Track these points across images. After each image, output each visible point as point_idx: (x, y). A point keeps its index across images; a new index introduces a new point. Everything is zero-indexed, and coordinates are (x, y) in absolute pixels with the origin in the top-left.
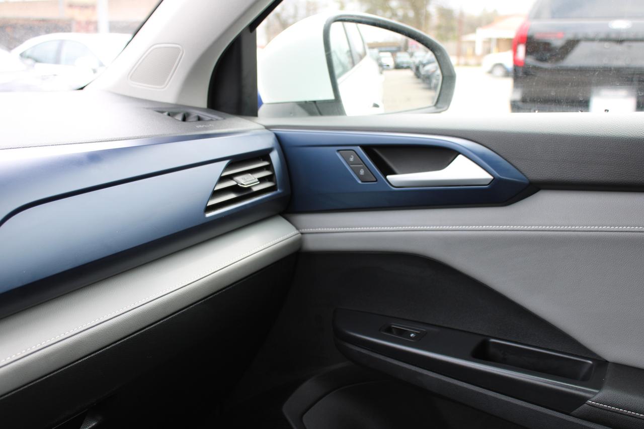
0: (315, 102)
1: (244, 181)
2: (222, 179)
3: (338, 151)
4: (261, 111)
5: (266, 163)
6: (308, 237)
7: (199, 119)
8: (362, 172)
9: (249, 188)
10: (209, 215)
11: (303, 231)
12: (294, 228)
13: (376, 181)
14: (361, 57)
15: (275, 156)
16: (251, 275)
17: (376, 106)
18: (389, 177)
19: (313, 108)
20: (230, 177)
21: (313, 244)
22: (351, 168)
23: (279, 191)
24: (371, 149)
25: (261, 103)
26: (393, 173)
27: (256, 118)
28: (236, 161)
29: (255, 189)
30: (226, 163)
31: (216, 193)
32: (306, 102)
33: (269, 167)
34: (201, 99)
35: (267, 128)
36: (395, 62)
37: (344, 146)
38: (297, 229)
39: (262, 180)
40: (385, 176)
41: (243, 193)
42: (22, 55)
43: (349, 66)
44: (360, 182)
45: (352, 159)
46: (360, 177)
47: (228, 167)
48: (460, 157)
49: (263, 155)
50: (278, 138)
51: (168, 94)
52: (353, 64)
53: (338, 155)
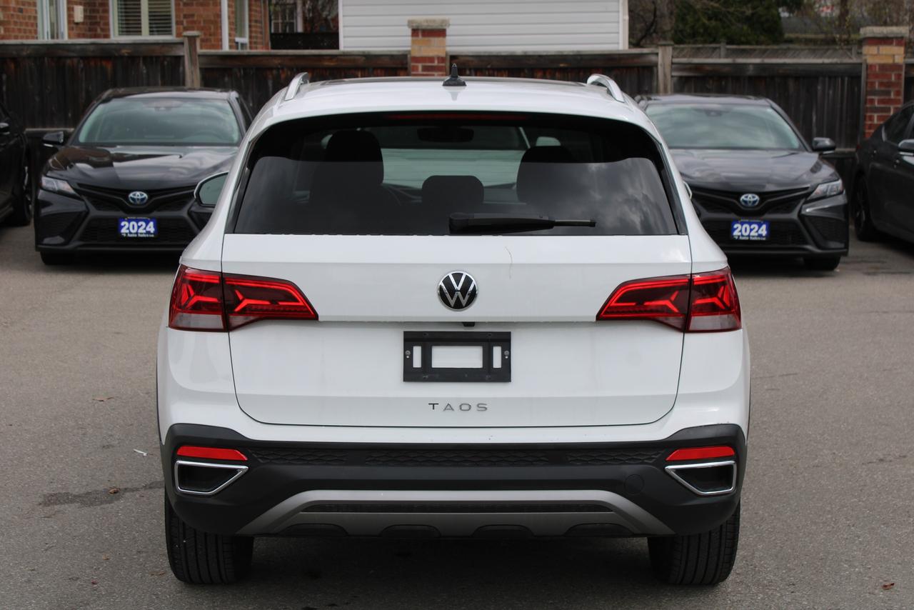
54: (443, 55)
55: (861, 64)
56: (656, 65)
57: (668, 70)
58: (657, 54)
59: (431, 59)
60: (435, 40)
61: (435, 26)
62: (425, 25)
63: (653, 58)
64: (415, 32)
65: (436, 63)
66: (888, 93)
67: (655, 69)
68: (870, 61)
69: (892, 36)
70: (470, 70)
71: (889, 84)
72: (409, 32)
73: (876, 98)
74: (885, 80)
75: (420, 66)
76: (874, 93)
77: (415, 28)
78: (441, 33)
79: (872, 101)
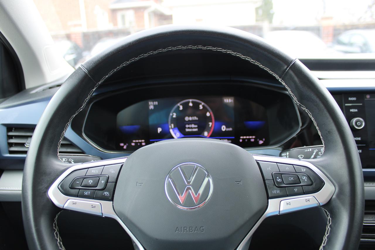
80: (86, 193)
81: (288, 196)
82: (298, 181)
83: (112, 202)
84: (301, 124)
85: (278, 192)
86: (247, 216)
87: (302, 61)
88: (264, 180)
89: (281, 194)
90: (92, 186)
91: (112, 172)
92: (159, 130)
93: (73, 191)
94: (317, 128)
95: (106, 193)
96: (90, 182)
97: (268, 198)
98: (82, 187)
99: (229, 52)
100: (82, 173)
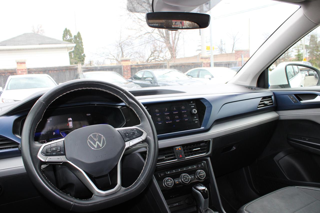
0: (283, 85)
1: (266, 102)
2: (261, 102)
3: (288, 96)
4: (269, 87)
5: (271, 99)
6: (281, 116)
7: (255, 89)
8: (294, 100)
9: (267, 104)
10: (258, 109)
11: (280, 115)
12: (277, 114)
13: (298, 102)
14: (298, 73)
15: (273, 97)
16: (268, 123)
17: (301, 86)
18: (301, 101)
19: (282, 86)
20: (263, 101)
21: (282, 118)
22: (292, 100)
23: (274, 105)
24: (296, 95)
25: (269, 86)
26: (302, 100)
27: (268, 89)
28: (264, 98)
29: (268, 104)
30: (262, 98)
31: (260, 104)
32: (281, 85)
33: (272, 100)
34: (255, 85)
35: (271, 91)
36: (309, 74)
37: (290, 95)
38: (278, 114)
39: (270, 102)
40: (300, 101)
41: (266, 105)
42: (187, 75)
43: (294, 75)
44: (293, 103)
45: (292, 97)
46: (294, 102)
47: (262, 99)
48: (318, 96)
49: (270, 97)
50: (274, 93)
51: (248, 84)
52: (295, 75)
53: (288, 97)
54: (26, 68)
55: (121, 66)
56: (78, 68)
57: (81, 69)
58: (78, 66)
59: (23, 70)
60: (23, 65)
61: (23, 61)
62: (20, 61)
63: (77, 67)
64: (18, 63)
65: (24, 70)
66: (128, 71)
67: (77, 69)
68: (124, 65)
69: (128, 59)
70: (33, 72)
71: (128, 69)
72: (16, 63)
73: (126, 72)
74: (127, 69)
75: (20, 71)
76: (125, 71)
77: (17, 62)
78: (24, 63)
79: (125, 73)
80: (54, 154)
81: (132, 140)
82: (134, 134)
83: (65, 156)
84: (125, 120)
85: (128, 139)
86: (120, 148)
87: (129, 91)
88: (122, 136)
89: (129, 139)
90: (55, 150)
91: (61, 144)
92: (54, 133)
93: (48, 154)
94: (137, 114)
95: (62, 152)
96: (54, 149)
97: (125, 142)
98: (52, 151)
99: (99, 89)
100: (49, 146)
